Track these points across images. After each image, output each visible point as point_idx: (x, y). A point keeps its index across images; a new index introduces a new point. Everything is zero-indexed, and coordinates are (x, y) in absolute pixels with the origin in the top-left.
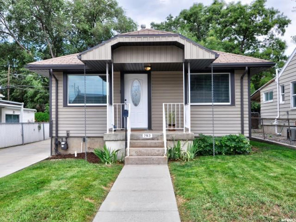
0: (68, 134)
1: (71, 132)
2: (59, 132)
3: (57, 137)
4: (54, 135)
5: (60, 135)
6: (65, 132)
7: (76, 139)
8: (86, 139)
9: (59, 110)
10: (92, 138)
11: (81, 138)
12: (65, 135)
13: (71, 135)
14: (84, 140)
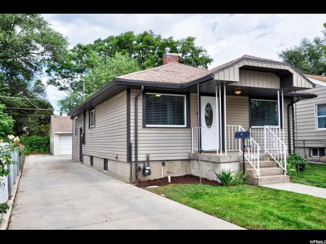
0: (148, 158)
1: (150, 155)
2: (139, 156)
3: (136, 161)
4: (133, 160)
5: (139, 159)
6: (145, 156)
7: (155, 163)
8: (166, 163)
9: (139, 131)
10: (170, 162)
11: (159, 162)
12: (145, 159)
13: (151, 159)
14: (163, 164)
